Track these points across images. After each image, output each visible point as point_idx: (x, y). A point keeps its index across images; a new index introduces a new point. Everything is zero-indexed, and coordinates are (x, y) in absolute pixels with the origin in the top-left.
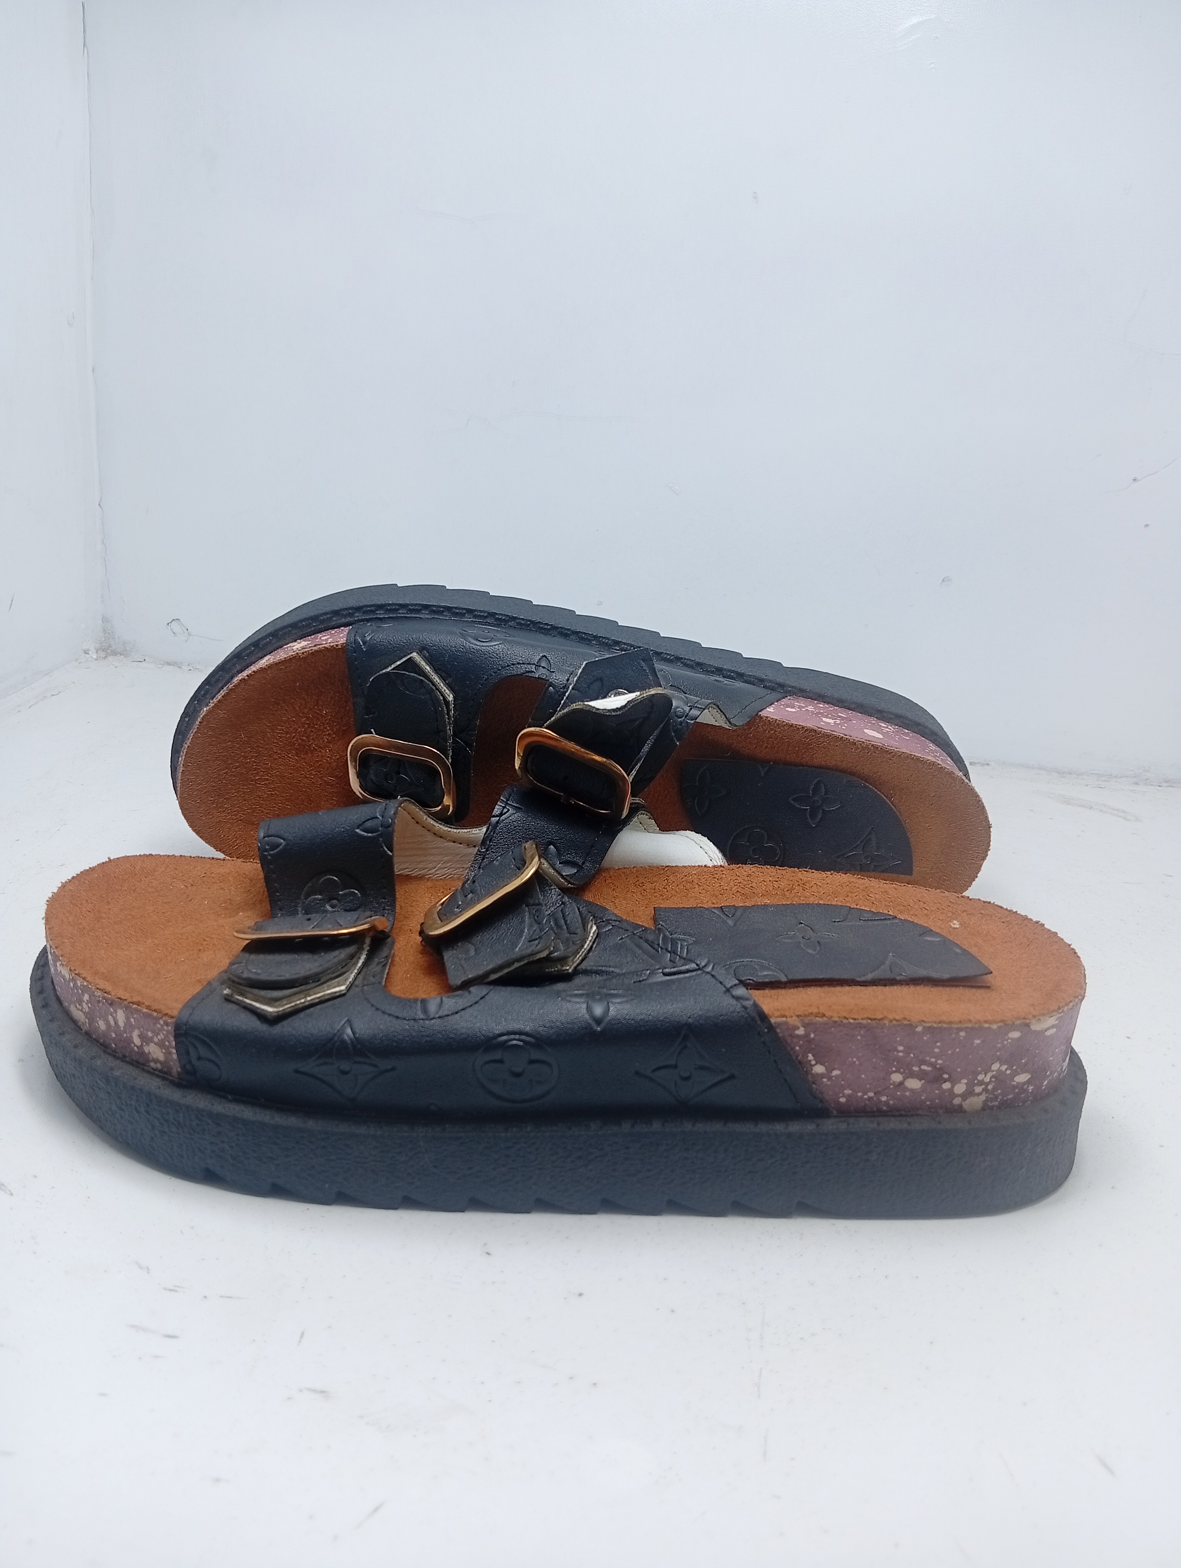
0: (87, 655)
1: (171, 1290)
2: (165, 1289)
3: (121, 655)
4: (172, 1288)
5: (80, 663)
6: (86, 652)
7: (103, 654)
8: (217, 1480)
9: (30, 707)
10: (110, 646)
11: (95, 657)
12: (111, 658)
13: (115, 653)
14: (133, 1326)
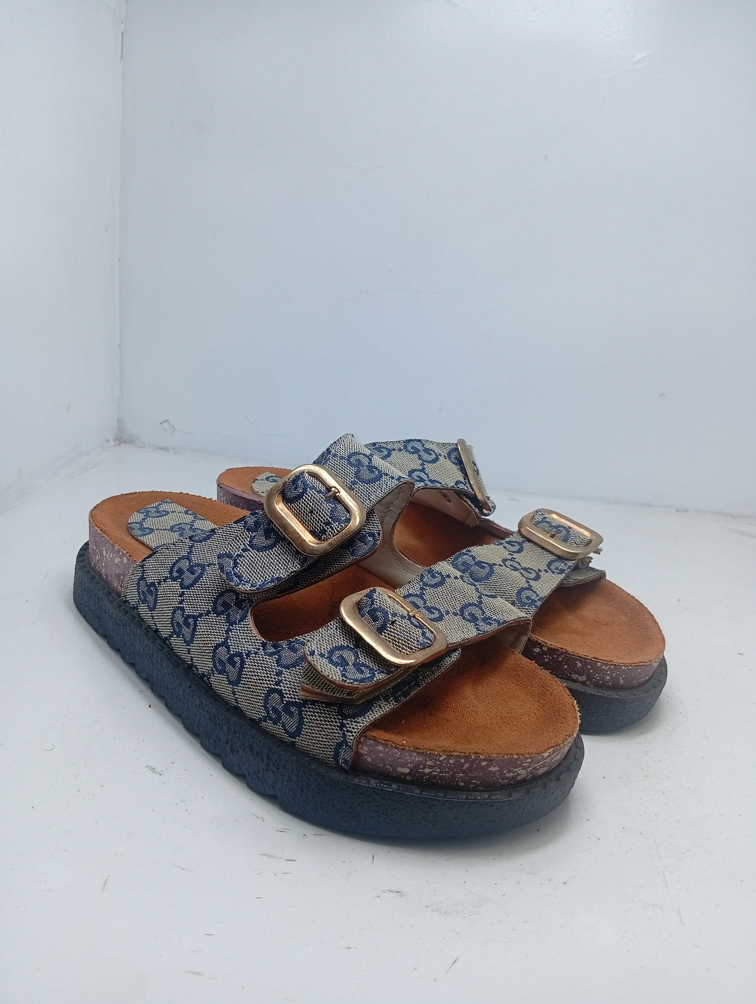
0: (109, 444)
1: (281, 831)
2: (277, 831)
3: (129, 443)
4: (282, 830)
5: (104, 448)
6: (108, 441)
7: (117, 443)
8: (349, 948)
9: (80, 475)
10: (122, 437)
11: (113, 444)
12: (123, 445)
13: (125, 442)
14: (265, 855)
